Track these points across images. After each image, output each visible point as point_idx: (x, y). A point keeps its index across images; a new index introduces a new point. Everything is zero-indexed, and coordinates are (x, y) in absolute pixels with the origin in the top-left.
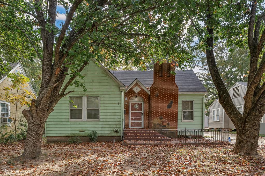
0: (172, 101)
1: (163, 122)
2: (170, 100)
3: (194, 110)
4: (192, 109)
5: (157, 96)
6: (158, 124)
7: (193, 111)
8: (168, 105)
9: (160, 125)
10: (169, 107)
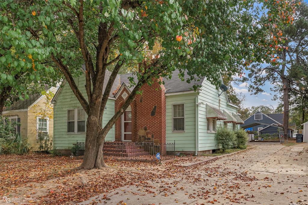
0: (155, 107)
1: (147, 134)
2: (154, 106)
3: (185, 116)
4: (183, 116)
5: (141, 101)
6: (143, 136)
7: (184, 118)
8: (152, 112)
9: (145, 137)
10: (153, 114)
